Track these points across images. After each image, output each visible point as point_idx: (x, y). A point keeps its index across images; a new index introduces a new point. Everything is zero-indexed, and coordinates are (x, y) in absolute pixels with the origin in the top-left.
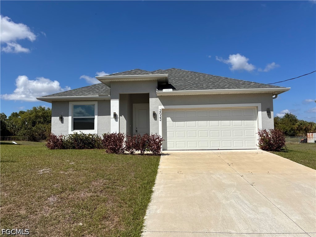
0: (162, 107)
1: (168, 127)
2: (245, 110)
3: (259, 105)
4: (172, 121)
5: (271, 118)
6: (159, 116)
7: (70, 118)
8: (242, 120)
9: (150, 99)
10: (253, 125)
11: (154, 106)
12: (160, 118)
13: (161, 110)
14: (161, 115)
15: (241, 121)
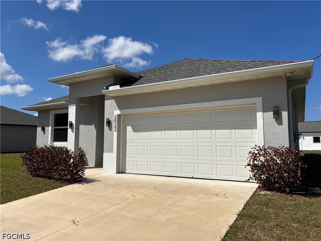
0: (117, 112)
1: (128, 140)
2: (237, 111)
3: (259, 101)
4: (133, 131)
5: (282, 125)
6: (114, 124)
7: (50, 128)
8: (231, 129)
9: (105, 101)
10: (252, 138)
11: (110, 111)
12: (115, 127)
13: (117, 115)
14: (117, 124)
15: (229, 130)
